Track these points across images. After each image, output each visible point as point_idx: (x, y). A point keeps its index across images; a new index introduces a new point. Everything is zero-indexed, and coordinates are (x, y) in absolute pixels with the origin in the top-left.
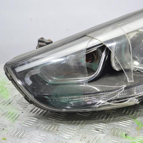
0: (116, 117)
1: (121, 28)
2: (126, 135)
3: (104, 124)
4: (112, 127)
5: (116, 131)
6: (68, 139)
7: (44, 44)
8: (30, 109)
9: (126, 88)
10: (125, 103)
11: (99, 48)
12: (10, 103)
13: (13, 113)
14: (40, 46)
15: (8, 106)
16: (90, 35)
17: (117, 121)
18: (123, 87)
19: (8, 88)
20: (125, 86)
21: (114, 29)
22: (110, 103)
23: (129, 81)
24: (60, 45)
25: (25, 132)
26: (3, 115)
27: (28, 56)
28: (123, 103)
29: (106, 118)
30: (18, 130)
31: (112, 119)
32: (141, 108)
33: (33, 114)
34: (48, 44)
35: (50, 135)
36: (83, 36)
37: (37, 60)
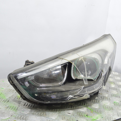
0: (76, 107)
1: (77, 54)
2: (87, 115)
3: (72, 111)
4: (77, 112)
5: (80, 114)
6: (54, 119)
7: (30, 64)
8: (23, 104)
9: (84, 88)
10: (83, 97)
11: (63, 66)
12: (8, 101)
13: (13, 107)
14: (28, 65)
15: (8, 103)
16: (60, 57)
17: (78, 109)
18: (82, 87)
19: (2, 93)
20: (83, 87)
21: (73, 54)
22: (75, 97)
23: (85, 84)
24: (44, 63)
25: (26, 117)
26: (7, 108)
27: (25, 69)
28: (82, 97)
29: (71, 107)
30: (21, 116)
31: (75, 108)
32: (88, 102)
33: (26, 107)
34: (32, 63)
35: (43, 118)
36: (56, 58)
37: (34, 70)
